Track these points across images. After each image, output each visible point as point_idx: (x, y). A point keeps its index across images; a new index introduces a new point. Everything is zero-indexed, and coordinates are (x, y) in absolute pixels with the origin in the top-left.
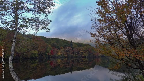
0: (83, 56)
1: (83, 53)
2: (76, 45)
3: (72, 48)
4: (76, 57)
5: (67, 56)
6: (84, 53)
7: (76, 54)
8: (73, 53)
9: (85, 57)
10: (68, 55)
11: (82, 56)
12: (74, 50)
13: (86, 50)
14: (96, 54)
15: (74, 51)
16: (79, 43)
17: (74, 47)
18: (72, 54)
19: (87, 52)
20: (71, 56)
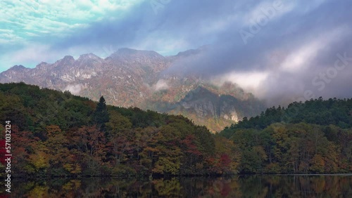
0: (159, 169)
1: (155, 157)
2: (126, 119)
3: (107, 134)
4: (125, 176)
5: (78, 169)
6: (164, 155)
7: (124, 163)
8: (108, 154)
9: (168, 176)
10: (84, 166)
11: (154, 170)
12: (113, 141)
13: (169, 144)
14: (216, 162)
15: (111, 147)
16: (137, 110)
17: (112, 125)
18: (104, 160)
19: (178, 150)
20: (99, 173)
